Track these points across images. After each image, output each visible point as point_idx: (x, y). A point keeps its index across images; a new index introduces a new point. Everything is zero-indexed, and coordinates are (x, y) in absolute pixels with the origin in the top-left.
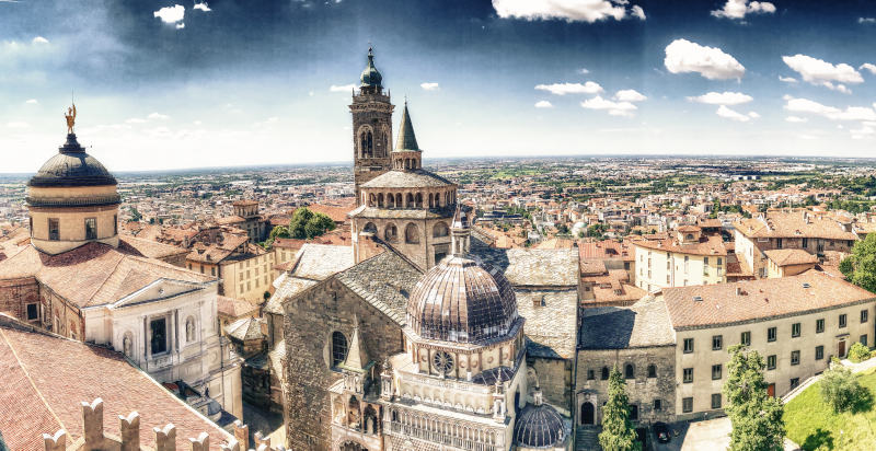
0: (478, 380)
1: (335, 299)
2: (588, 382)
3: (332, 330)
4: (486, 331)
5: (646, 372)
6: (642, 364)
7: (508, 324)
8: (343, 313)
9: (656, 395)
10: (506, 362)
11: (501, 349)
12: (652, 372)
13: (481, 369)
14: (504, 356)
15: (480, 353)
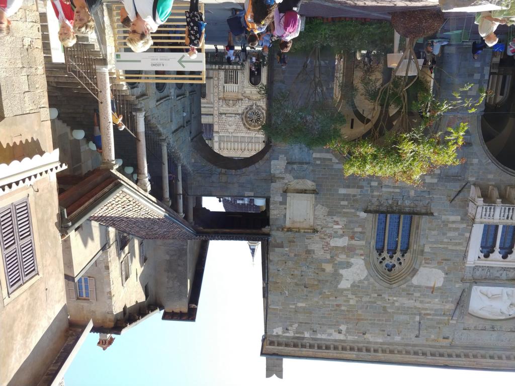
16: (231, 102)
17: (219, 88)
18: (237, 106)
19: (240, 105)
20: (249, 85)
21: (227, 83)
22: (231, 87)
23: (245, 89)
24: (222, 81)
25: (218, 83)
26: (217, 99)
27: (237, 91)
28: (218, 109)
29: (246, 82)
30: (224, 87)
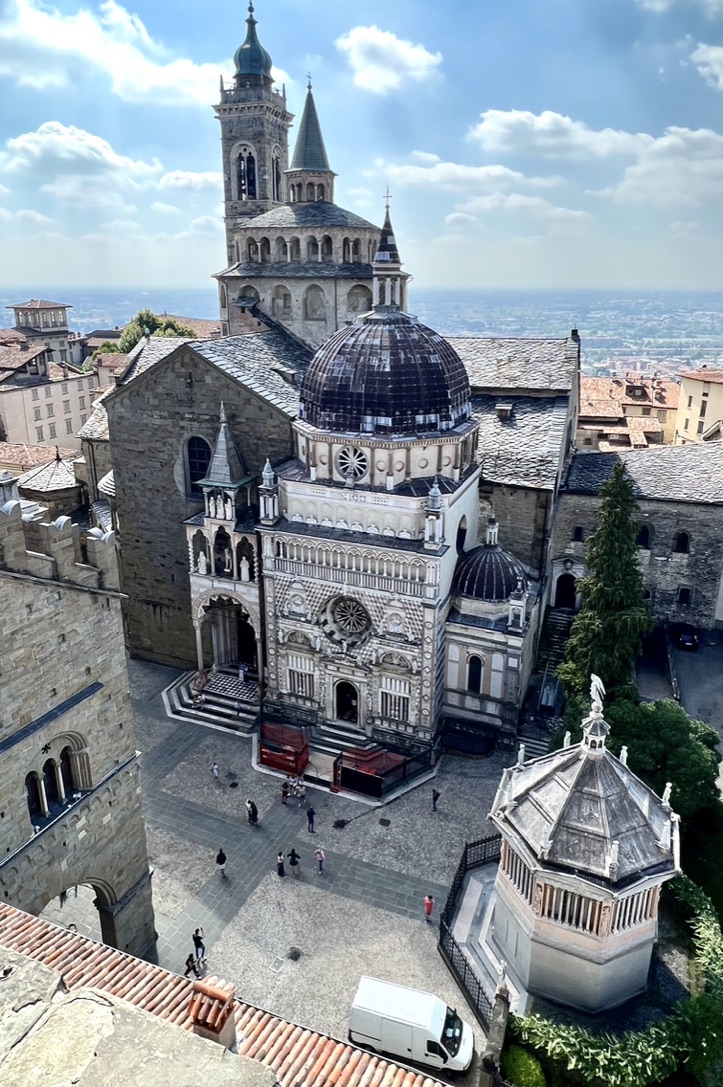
0: (402, 490)
1: (190, 385)
2: (573, 544)
3: (187, 436)
4: (420, 419)
5: (671, 542)
6: (667, 529)
7: (454, 415)
8: (204, 406)
9: (683, 581)
10: (446, 472)
11: (440, 447)
12: (682, 543)
13: (408, 474)
14: (445, 462)
15: (408, 450)
16: (395, 661)
17: (420, 693)
18: (381, 651)
19: (374, 654)
20: (358, 684)
21: (404, 698)
22: (397, 688)
23: (365, 680)
24: (413, 704)
25: (420, 702)
26: (424, 674)
27: (384, 679)
28: (423, 653)
29: (364, 692)
30: (410, 691)
